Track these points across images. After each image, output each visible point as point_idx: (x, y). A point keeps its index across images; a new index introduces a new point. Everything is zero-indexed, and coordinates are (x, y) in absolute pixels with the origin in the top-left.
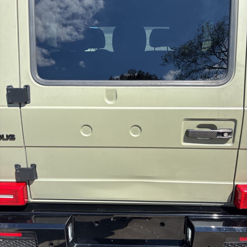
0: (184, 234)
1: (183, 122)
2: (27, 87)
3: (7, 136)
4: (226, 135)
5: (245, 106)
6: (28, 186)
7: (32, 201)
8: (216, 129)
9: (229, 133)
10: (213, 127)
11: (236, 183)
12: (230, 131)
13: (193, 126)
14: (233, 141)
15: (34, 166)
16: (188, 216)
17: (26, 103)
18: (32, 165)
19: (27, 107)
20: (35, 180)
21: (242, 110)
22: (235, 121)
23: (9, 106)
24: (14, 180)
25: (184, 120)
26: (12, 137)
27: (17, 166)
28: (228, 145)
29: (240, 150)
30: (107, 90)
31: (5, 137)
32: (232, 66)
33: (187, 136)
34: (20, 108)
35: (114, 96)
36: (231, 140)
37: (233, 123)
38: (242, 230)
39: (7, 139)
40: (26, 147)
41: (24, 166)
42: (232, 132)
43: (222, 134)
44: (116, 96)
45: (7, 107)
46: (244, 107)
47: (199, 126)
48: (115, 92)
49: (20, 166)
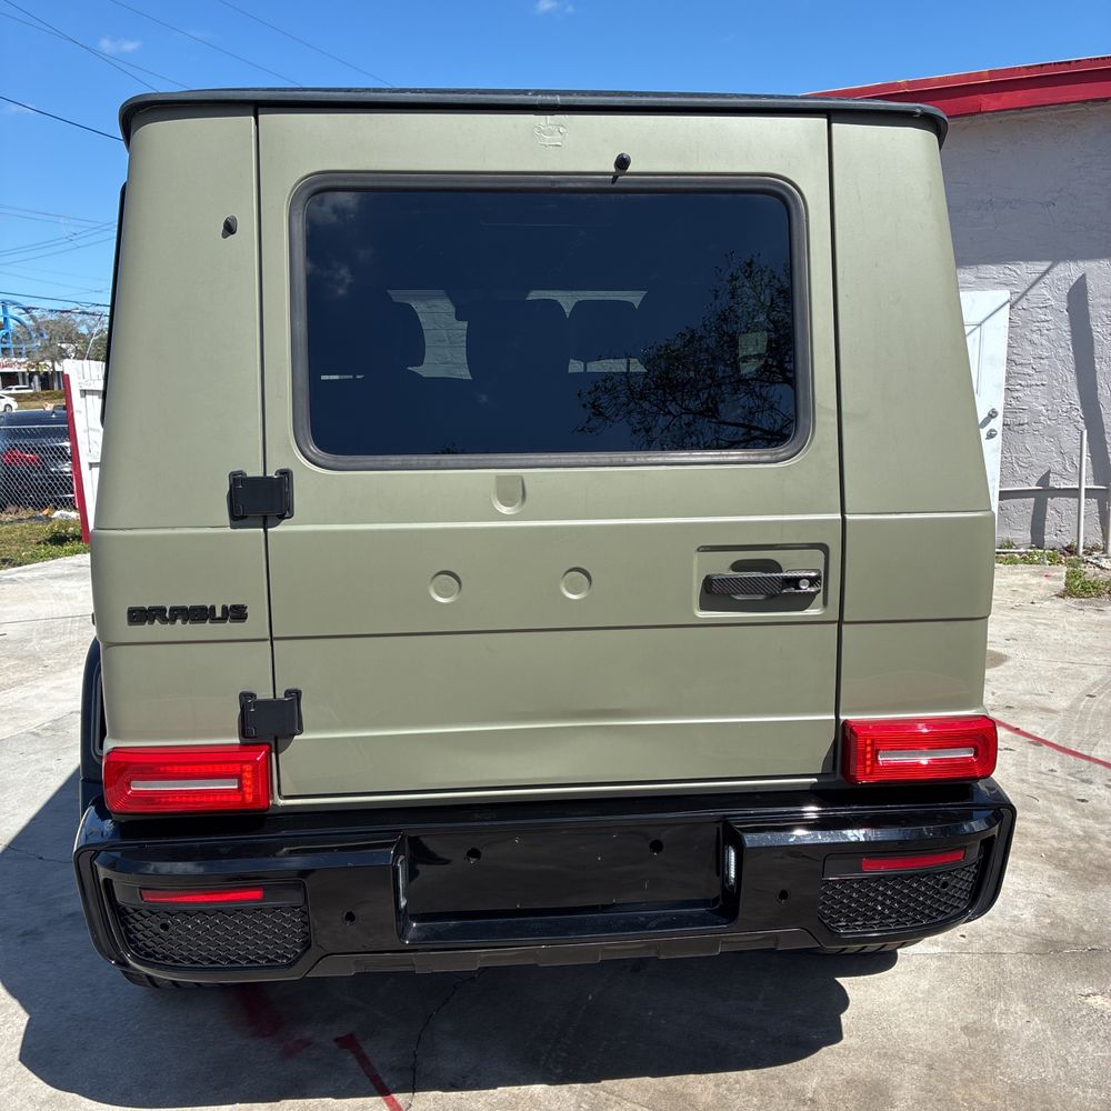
0: (718, 875)
1: (696, 557)
2: (286, 474)
3: (224, 608)
4: (805, 587)
5: (847, 510)
6: (273, 755)
7: (282, 802)
8: (781, 572)
9: (813, 581)
10: (773, 566)
11: (842, 718)
12: (813, 574)
13: (721, 565)
14: (825, 603)
15: (295, 695)
16: (725, 816)
17: (282, 517)
18: (288, 693)
19: (283, 528)
20: (296, 737)
21: (838, 520)
22: (824, 548)
23: (232, 527)
24: (237, 741)
25: (698, 550)
26: (237, 613)
27: (246, 699)
28: (813, 612)
29: (844, 627)
30: (498, 477)
31: (219, 614)
32: (807, 414)
33: (707, 592)
34: (266, 532)
35: (516, 494)
36: (820, 597)
37: (820, 554)
38: (865, 835)
39: (223, 619)
40: (275, 642)
41: (264, 694)
42: (818, 578)
43: (795, 582)
44: (521, 493)
45: (229, 530)
46: (843, 512)
47: (737, 566)
48: (520, 483)
49: (252, 695)
